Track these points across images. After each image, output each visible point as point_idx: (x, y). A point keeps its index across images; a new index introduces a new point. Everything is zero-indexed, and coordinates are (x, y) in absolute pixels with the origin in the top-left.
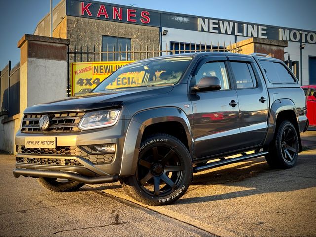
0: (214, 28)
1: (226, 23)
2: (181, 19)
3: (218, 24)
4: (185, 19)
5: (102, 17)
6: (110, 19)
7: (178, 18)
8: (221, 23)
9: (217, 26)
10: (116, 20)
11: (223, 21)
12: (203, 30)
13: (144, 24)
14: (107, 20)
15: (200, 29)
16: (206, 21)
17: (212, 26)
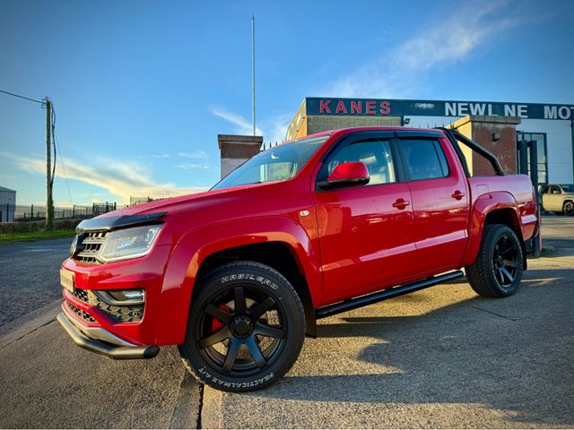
0: (463, 112)
1: (478, 106)
2: (424, 105)
3: (468, 107)
4: (430, 106)
5: (341, 113)
6: (349, 113)
7: (421, 106)
9: (466, 109)
10: (356, 114)
12: (450, 115)
13: (384, 115)
14: (346, 114)
16: (454, 105)
17: (460, 109)
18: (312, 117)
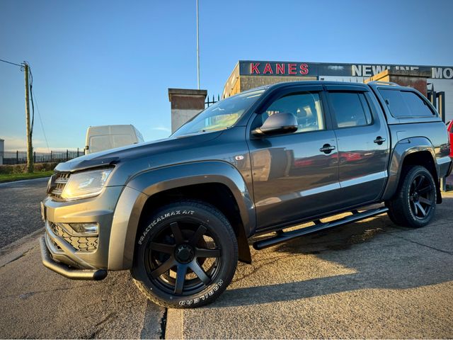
0: (367, 73)
1: (379, 68)
2: (336, 67)
3: (371, 68)
4: (340, 68)
5: (267, 74)
6: (274, 74)
7: (333, 67)
8: (374, 67)
9: (370, 71)
10: (280, 74)
11: (376, 65)
12: (357, 75)
13: (304, 75)
14: (272, 75)
15: (354, 74)
16: (360, 67)
17: (365, 71)
18: (244, 77)
